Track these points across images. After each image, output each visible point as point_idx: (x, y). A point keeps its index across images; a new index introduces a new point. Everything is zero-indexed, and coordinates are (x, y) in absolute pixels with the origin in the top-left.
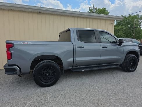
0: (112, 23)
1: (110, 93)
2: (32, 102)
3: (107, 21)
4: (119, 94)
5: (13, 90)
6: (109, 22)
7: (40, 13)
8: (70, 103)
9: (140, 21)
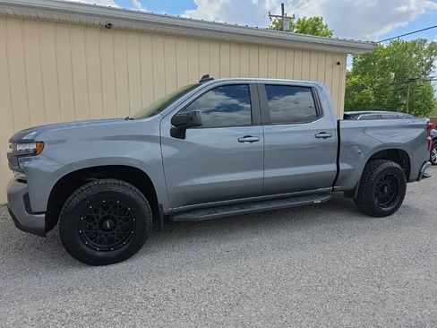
0: (339, 64)
1: (326, 283)
2: (69, 312)
3: (322, 57)
4: (352, 286)
5: (13, 272)
6: (330, 60)
7: (109, 26)
8: (194, 316)
9: (428, 61)
